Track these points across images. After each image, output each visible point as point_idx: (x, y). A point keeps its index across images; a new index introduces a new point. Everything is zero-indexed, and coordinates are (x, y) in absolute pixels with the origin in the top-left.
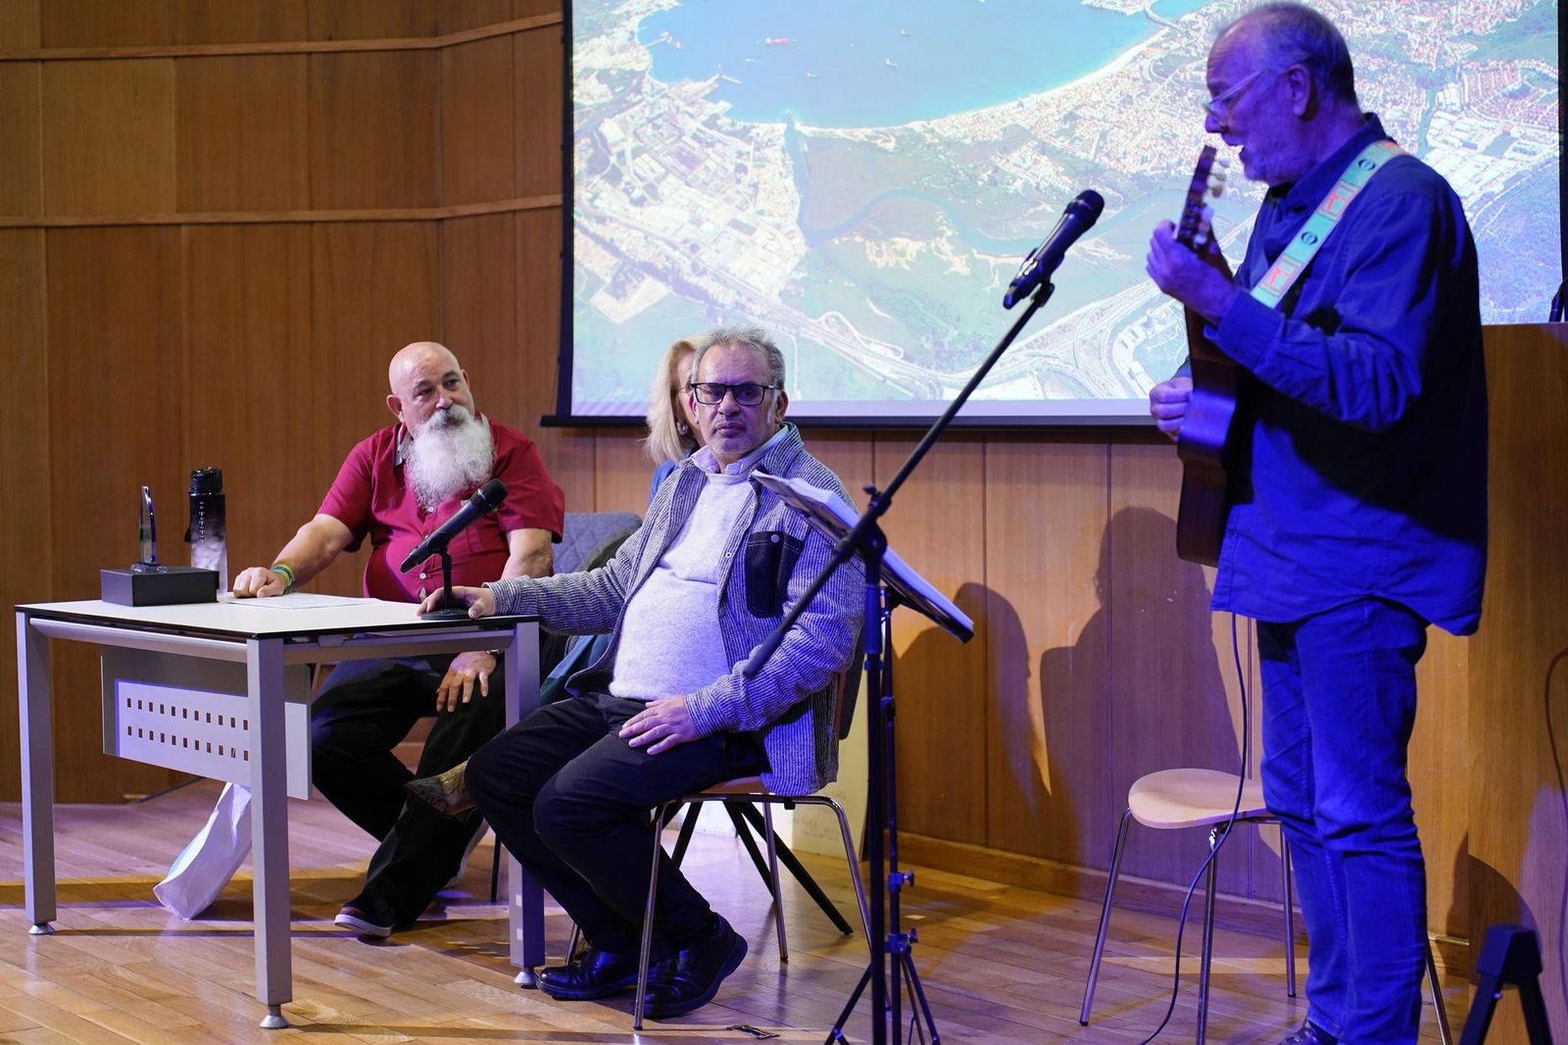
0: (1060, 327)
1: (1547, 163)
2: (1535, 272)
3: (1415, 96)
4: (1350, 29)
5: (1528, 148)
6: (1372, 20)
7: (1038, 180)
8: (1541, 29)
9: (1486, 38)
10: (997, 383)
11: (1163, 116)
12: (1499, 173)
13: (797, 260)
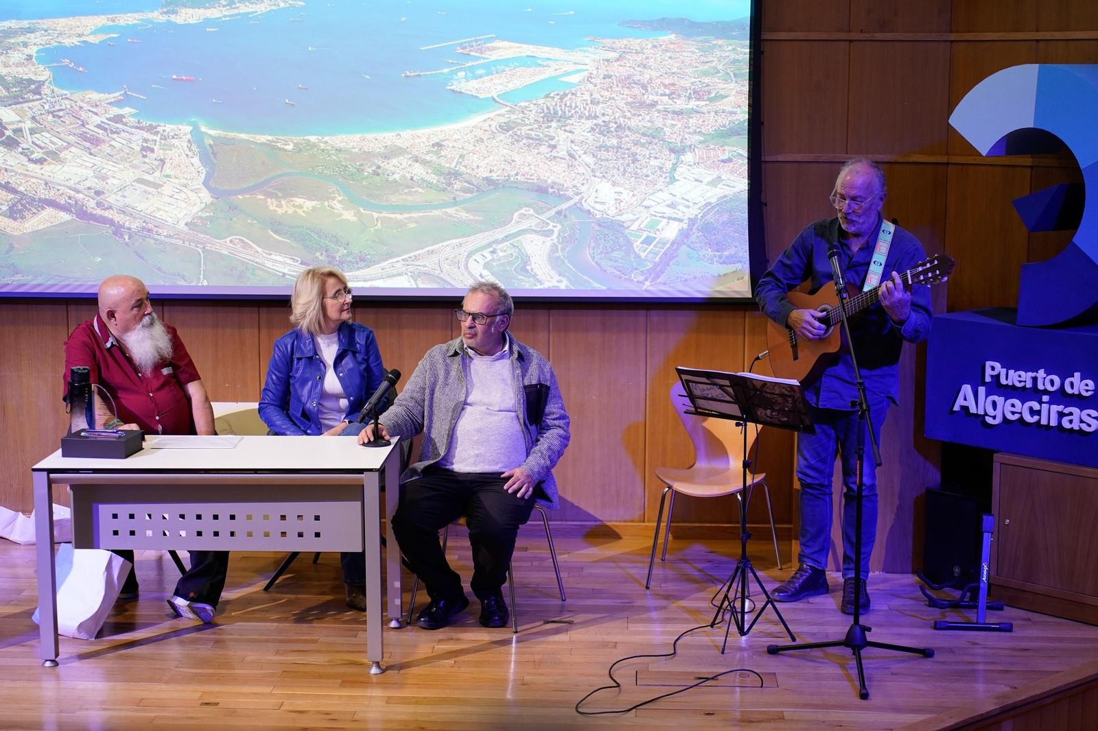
0: (428, 251)
1: (741, 192)
2: (734, 238)
3: (668, 156)
4: (629, 122)
5: (731, 185)
6: (643, 119)
7: (413, 175)
8: (739, 134)
9: (709, 135)
10: (379, 279)
11: (505, 151)
12: (714, 194)
13: (203, 206)
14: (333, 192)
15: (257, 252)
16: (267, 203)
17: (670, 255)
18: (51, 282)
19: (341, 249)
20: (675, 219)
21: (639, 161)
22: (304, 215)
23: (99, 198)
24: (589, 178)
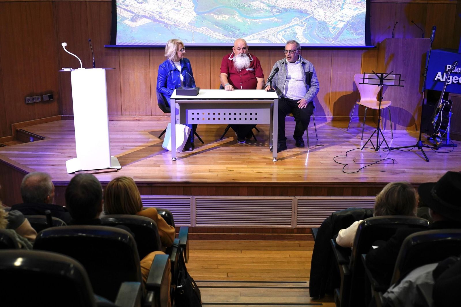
0: (265, 31)
1: (364, 12)
2: (361, 27)
5: (361, 10)
7: (261, 7)
12: (355, 13)
13: (194, 17)
14: (235, 13)
15: (211, 32)
16: (214, 16)
17: (341, 33)
18: (145, 42)
19: (238, 31)
20: (343, 21)
21: (332, 2)
22: (226, 20)
23: (160, 15)
24: (316, 8)
